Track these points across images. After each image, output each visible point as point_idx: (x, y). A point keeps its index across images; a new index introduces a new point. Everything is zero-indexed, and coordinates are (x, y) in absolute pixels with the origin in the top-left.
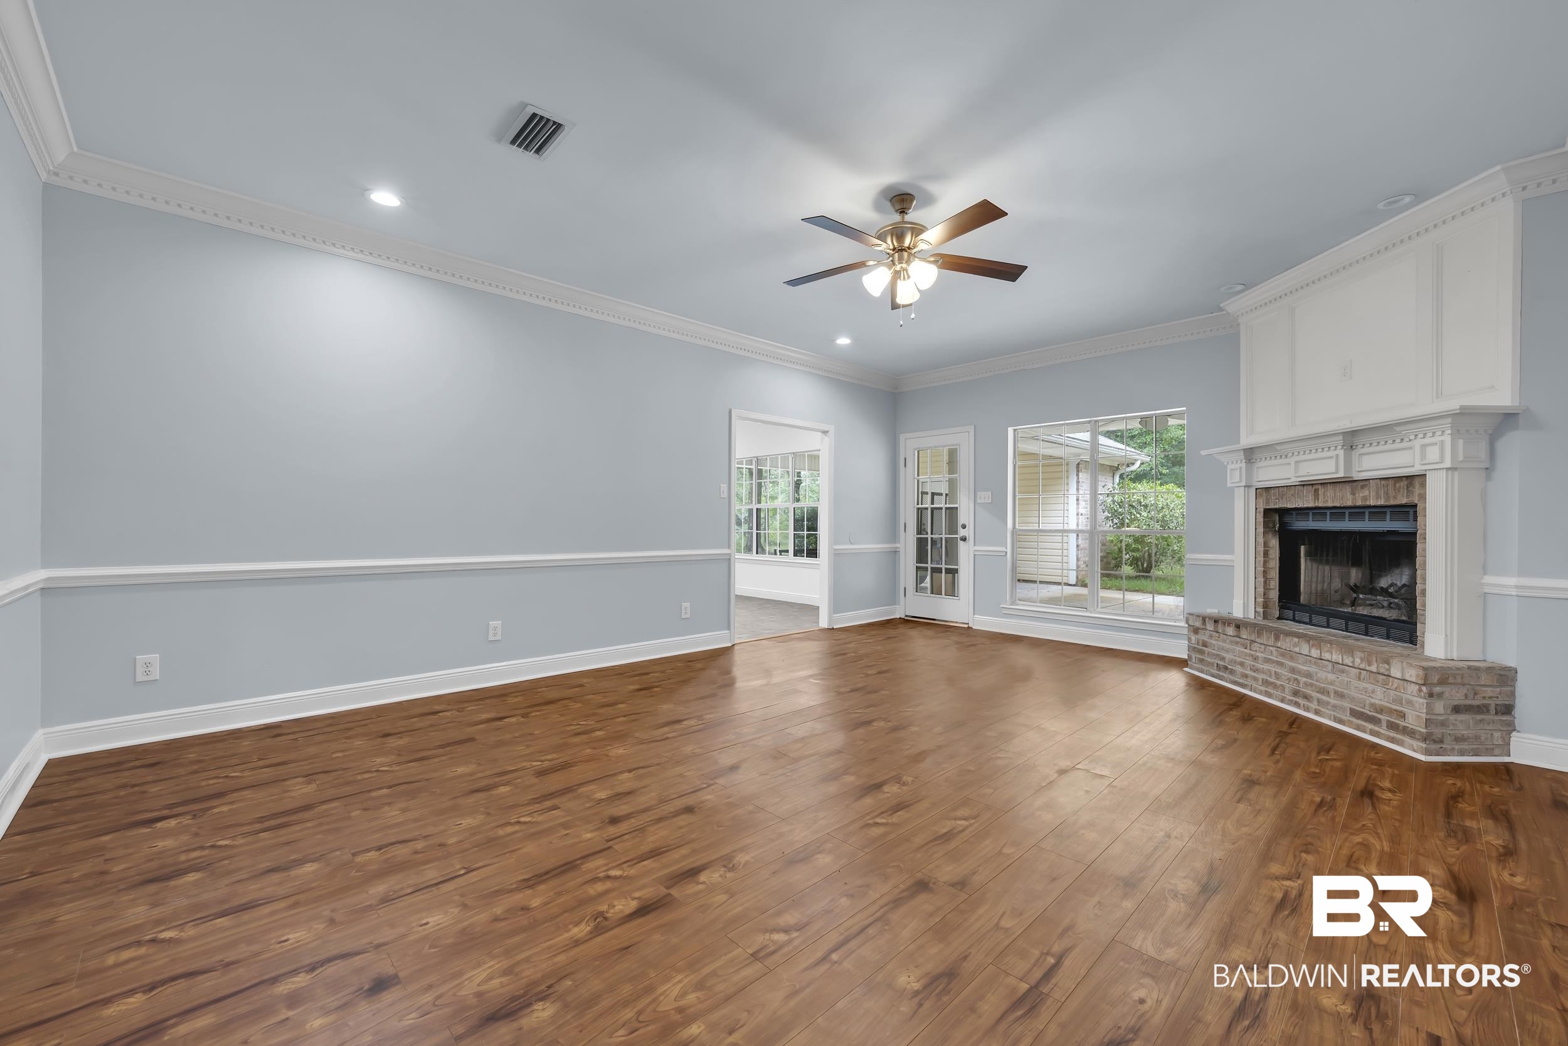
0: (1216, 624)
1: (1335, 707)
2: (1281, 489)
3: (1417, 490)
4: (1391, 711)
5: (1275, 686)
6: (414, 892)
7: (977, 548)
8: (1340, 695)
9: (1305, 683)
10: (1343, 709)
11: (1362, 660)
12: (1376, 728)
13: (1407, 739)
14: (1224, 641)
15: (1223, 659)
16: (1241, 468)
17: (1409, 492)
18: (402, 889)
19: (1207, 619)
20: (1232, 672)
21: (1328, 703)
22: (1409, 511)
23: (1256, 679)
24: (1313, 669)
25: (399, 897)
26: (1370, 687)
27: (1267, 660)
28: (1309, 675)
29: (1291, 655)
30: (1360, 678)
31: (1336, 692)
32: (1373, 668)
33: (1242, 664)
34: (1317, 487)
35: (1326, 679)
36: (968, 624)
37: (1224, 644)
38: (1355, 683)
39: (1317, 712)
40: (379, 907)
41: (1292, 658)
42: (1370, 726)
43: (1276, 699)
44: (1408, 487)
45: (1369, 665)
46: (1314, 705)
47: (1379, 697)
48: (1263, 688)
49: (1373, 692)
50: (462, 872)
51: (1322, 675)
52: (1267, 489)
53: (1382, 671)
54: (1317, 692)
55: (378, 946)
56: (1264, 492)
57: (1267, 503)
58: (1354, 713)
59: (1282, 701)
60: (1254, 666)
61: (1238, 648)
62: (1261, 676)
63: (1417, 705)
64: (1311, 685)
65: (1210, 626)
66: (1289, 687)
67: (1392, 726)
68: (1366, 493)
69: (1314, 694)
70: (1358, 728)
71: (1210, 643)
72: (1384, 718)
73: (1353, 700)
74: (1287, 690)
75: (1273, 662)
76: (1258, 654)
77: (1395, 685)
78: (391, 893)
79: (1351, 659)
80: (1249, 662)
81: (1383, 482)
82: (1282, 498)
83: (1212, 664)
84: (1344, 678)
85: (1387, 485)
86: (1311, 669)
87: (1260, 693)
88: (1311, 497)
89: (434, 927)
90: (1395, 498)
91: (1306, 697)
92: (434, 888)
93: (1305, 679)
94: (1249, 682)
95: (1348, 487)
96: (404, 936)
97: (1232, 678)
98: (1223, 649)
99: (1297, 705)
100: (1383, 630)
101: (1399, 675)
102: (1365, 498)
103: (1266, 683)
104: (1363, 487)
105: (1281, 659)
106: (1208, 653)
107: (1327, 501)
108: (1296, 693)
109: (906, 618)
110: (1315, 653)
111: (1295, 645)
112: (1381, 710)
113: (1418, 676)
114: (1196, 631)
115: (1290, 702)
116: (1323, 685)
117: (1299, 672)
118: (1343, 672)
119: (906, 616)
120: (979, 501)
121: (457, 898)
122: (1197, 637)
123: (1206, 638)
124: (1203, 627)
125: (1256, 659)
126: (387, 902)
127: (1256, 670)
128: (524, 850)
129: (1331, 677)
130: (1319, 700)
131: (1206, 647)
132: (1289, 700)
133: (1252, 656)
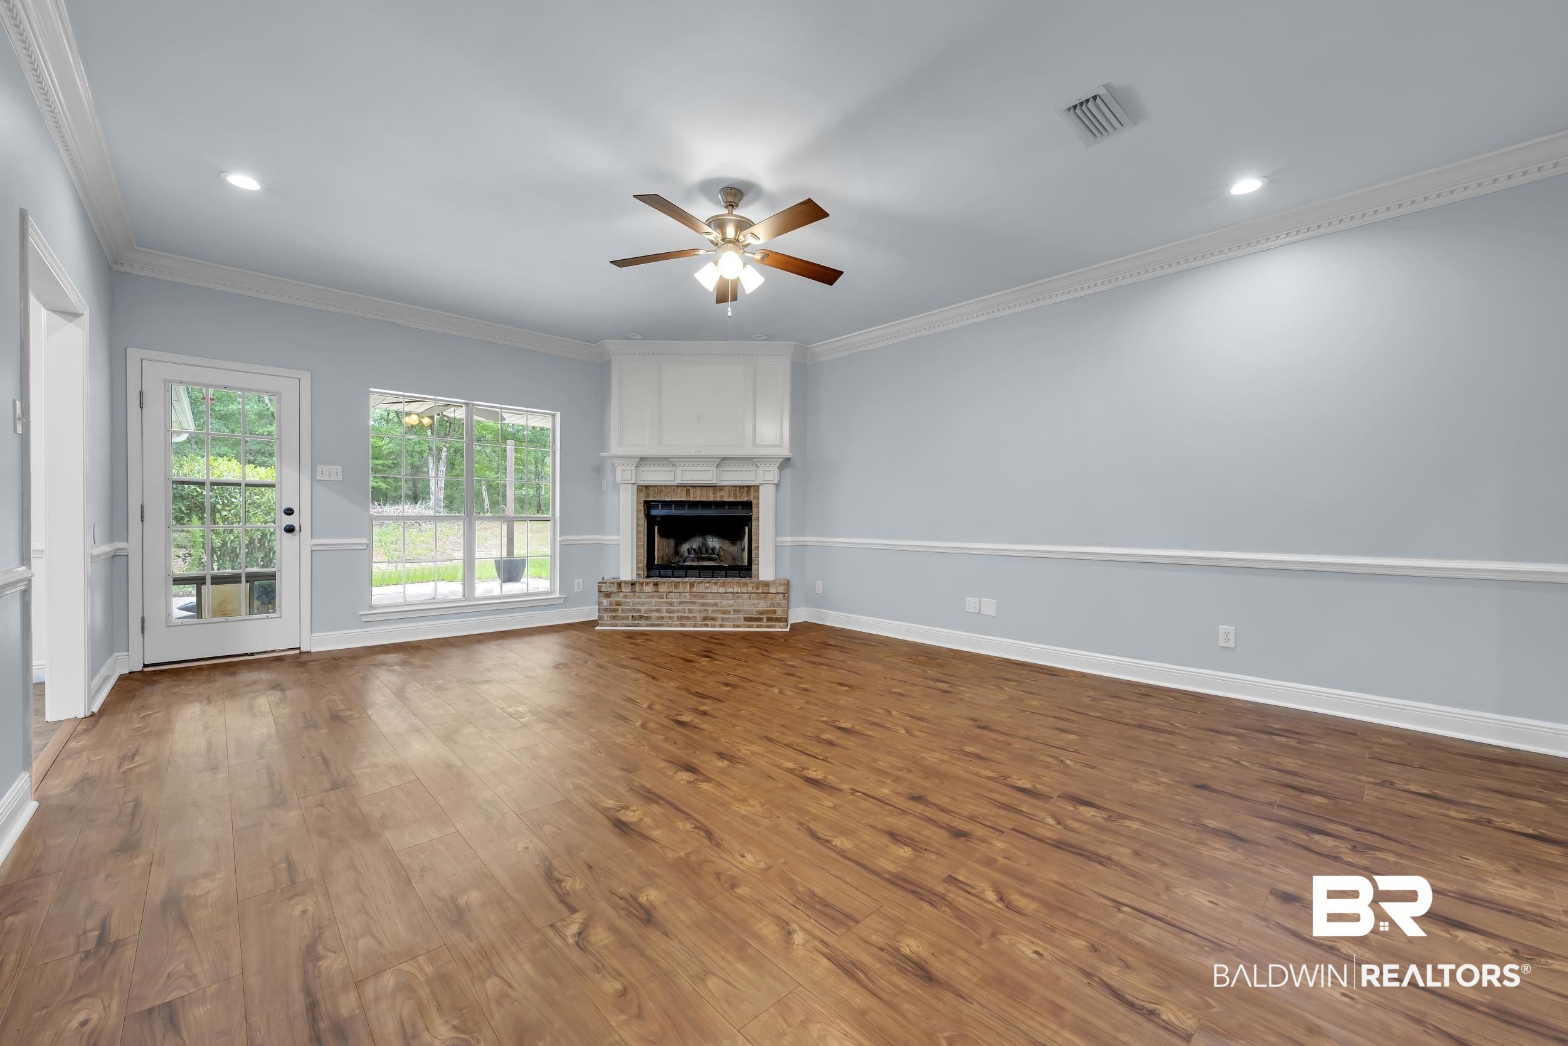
0: (633, 586)
1: (733, 619)
2: (659, 487)
3: (752, 494)
4: (768, 612)
5: (688, 618)
6: (1187, 931)
7: (315, 541)
8: (737, 611)
9: (713, 611)
10: (739, 619)
11: (753, 588)
12: (760, 623)
13: (777, 624)
14: (640, 598)
15: (639, 611)
16: (631, 470)
17: (748, 495)
18: (1193, 943)
19: (623, 585)
20: (648, 618)
21: (729, 618)
22: (748, 505)
23: (671, 618)
24: (718, 601)
25: (1204, 938)
26: (756, 602)
27: (681, 603)
28: (716, 605)
29: (702, 595)
30: (750, 598)
31: (734, 611)
32: (760, 591)
33: (658, 611)
34: (688, 488)
35: (728, 604)
36: (299, 648)
37: (640, 600)
38: (747, 602)
39: (721, 626)
40: (1231, 947)
41: (703, 597)
42: (755, 623)
43: (690, 626)
44: (747, 492)
45: (757, 590)
46: (719, 622)
47: (762, 605)
48: (678, 623)
49: (758, 604)
50: (1126, 909)
51: (725, 602)
52: (647, 487)
53: (765, 591)
54: (721, 614)
55: (1265, 920)
56: (644, 488)
57: (648, 496)
58: (746, 619)
59: (695, 626)
60: (669, 609)
61: (653, 600)
62: (675, 615)
63: (783, 605)
64: (717, 610)
65: (626, 589)
66: (698, 616)
67: (769, 619)
68: (722, 493)
69: (719, 616)
70: (749, 627)
71: (625, 601)
72: (764, 617)
73: (745, 611)
74: (698, 619)
75: (687, 603)
76: (673, 600)
77: (771, 597)
78: (1207, 949)
79: (746, 589)
80: (665, 608)
81: (733, 488)
82: (660, 493)
83: (627, 617)
84: (740, 600)
85: (736, 490)
86: (716, 601)
87: (676, 626)
88: (684, 494)
89: (1210, 896)
90: (740, 497)
91: (713, 619)
92: (1168, 918)
93: (712, 608)
94: (665, 621)
95: (711, 489)
96: (1237, 909)
97: (648, 622)
98: (639, 603)
99: (706, 625)
100: (723, 573)
101: (774, 591)
102: (722, 497)
103: (680, 618)
104: (720, 490)
105: (693, 600)
106: (622, 610)
107: (696, 497)
108: (705, 619)
109: (146, 669)
110: (722, 590)
111: (707, 588)
112: (762, 613)
113: (784, 589)
114: (608, 595)
115: (701, 625)
116: (725, 609)
117: (708, 605)
118: (739, 597)
119: (145, 666)
120: (319, 477)
121: (1164, 897)
122: (609, 599)
123: (619, 599)
124: (619, 590)
125: (671, 604)
126: (1220, 946)
127: (673, 612)
128: (1057, 879)
129: (731, 602)
130: (722, 618)
131: (620, 605)
132: (700, 624)
133: (668, 602)
